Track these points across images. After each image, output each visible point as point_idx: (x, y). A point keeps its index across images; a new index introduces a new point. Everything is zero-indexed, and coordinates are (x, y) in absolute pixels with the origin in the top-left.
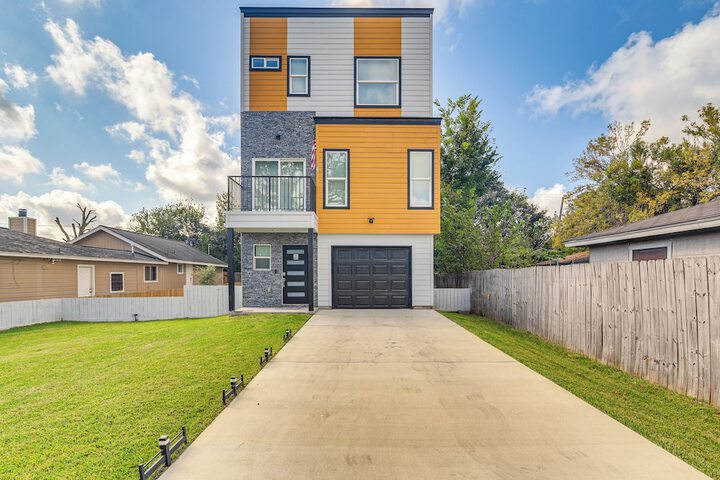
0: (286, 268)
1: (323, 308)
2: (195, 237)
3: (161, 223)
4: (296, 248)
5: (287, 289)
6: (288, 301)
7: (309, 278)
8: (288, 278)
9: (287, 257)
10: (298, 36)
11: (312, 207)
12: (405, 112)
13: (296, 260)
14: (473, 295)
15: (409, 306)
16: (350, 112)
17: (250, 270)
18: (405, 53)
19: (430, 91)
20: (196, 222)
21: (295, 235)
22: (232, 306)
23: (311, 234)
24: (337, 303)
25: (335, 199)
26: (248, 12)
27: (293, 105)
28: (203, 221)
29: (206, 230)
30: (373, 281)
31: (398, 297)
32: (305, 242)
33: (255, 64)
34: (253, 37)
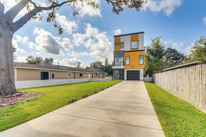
1: (125, 80)
2: (100, 68)
3: (94, 65)
5: (120, 77)
6: (120, 79)
7: (123, 75)
8: (120, 76)
9: (120, 72)
10: (122, 39)
11: (124, 65)
12: (139, 49)
13: (121, 73)
15: (139, 80)
16: (130, 50)
17: (115, 74)
18: (139, 39)
19: (143, 44)
20: (101, 64)
21: (121, 69)
22: (112, 79)
23: (124, 69)
24: (127, 79)
25: (127, 62)
26: (115, 36)
27: (121, 50)
28: (102, 64)
29: (103, 66)
30: (133, 76)
31: (137, 79)
32: (123, 70)
33: (116, 44)
34: (116, 40)
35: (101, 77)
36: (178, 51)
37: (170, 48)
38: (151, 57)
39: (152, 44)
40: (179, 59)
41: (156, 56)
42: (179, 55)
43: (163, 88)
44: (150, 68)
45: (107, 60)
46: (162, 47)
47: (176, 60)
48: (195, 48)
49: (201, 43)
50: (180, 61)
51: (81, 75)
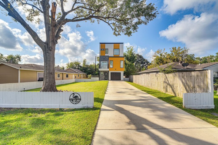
0: (105, 75)
4: (106, 73)
5: (105, 78)
6: (105, 79)
7: (108, 76)
10: (107, 46)
11: (108, 68)
12: (120, 56)
13: (106, 74)
14: (129, 79)
15: (120, 80)
16: (113, 56)
18: (120, 48)
20: (79, 65)
22: (99, 80)
24: (111, 80)
25: (111, 66)
26: (100, 43)
27: (106, 55)
28: (80, 65)
29: (81, 67)
30: (116, 77)
31: (119, 79)
32: (107, 72)
33: (101, 50)
34: (101, 46)
35: (82, 78)
36: (143, 57)
37: (138, 54)
38: (127, 62)
39: (127, 51)
40: (144, 63)
41: (130, 61)
42: (144, 60)
43: (141, 85)
44: (127, 71)
45: (85, 61)
46: (134, 54)
47: (142, 64)
48: (155, 56)
49: (158, 54)
50: (145, 65)
51: (67, 76)
